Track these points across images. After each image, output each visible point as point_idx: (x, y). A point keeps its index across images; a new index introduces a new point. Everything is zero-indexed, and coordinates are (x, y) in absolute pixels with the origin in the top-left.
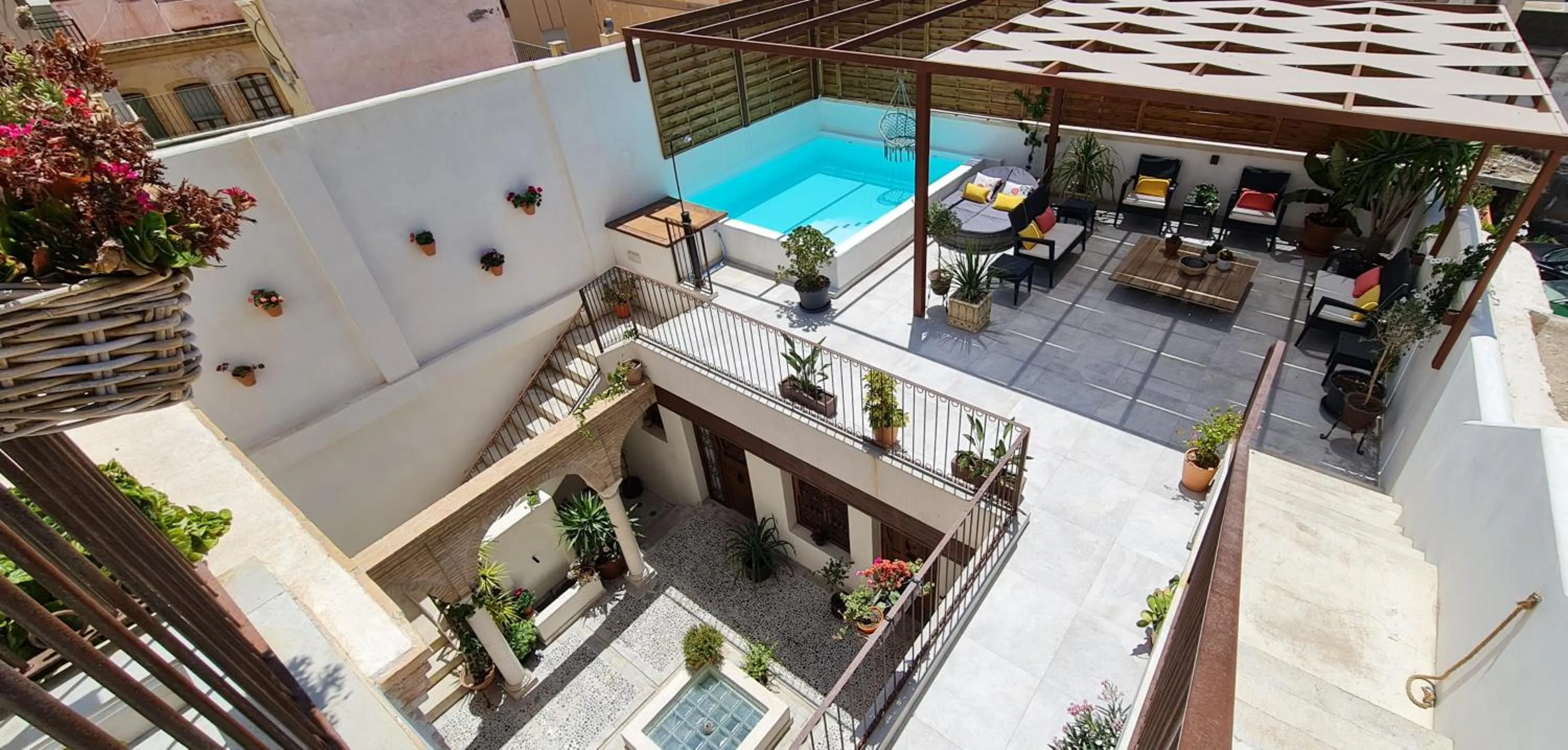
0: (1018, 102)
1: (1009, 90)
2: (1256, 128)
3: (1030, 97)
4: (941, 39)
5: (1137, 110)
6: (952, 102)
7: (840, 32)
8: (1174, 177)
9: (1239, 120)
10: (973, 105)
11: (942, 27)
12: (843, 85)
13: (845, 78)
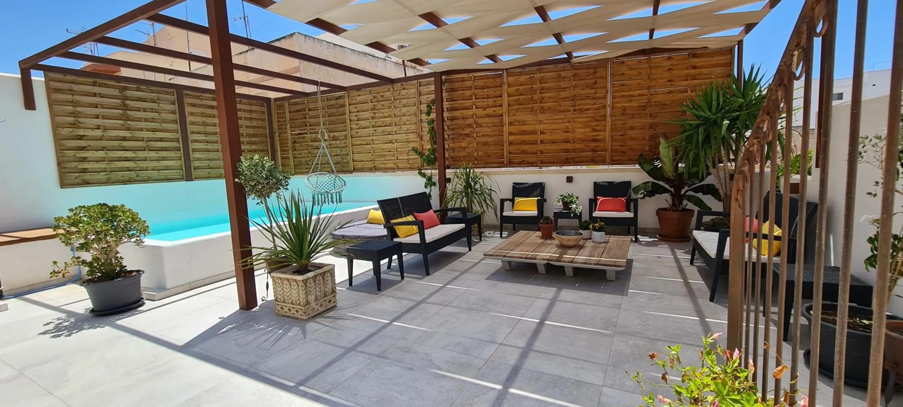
0: (416, 157)
1: (407, 149)
2: (594, 151)
3: (424, 151)
4: (358, 120)
5: (503, 149)
6: (370, 164)
7: (291, 127)
8: (542, 194)
9: (579, 146)
10: (385, 164)
11: (358, 112)
12: (294, 165)
13: (296, 160)
